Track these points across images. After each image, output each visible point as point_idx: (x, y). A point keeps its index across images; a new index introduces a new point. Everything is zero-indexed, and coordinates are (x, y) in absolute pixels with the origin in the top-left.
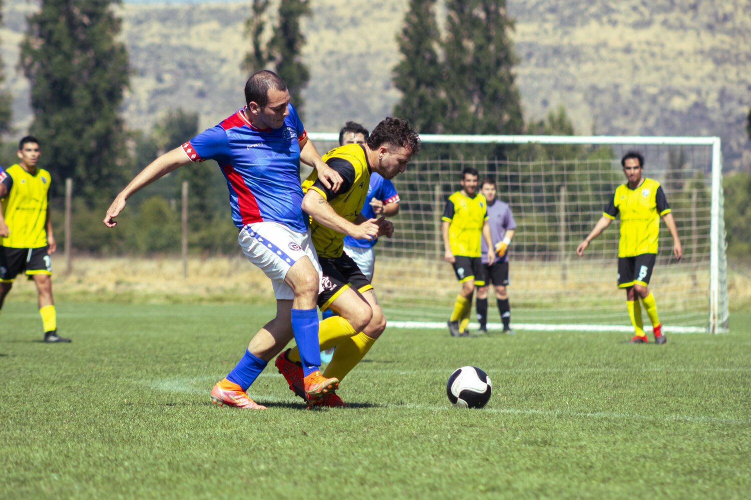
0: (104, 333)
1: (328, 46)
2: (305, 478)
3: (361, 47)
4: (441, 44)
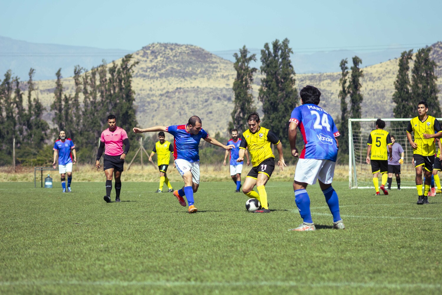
0: (282, 192)
1: (370, 87)
2: (335, 244)
3: (382, 87)
4: (410, 86)
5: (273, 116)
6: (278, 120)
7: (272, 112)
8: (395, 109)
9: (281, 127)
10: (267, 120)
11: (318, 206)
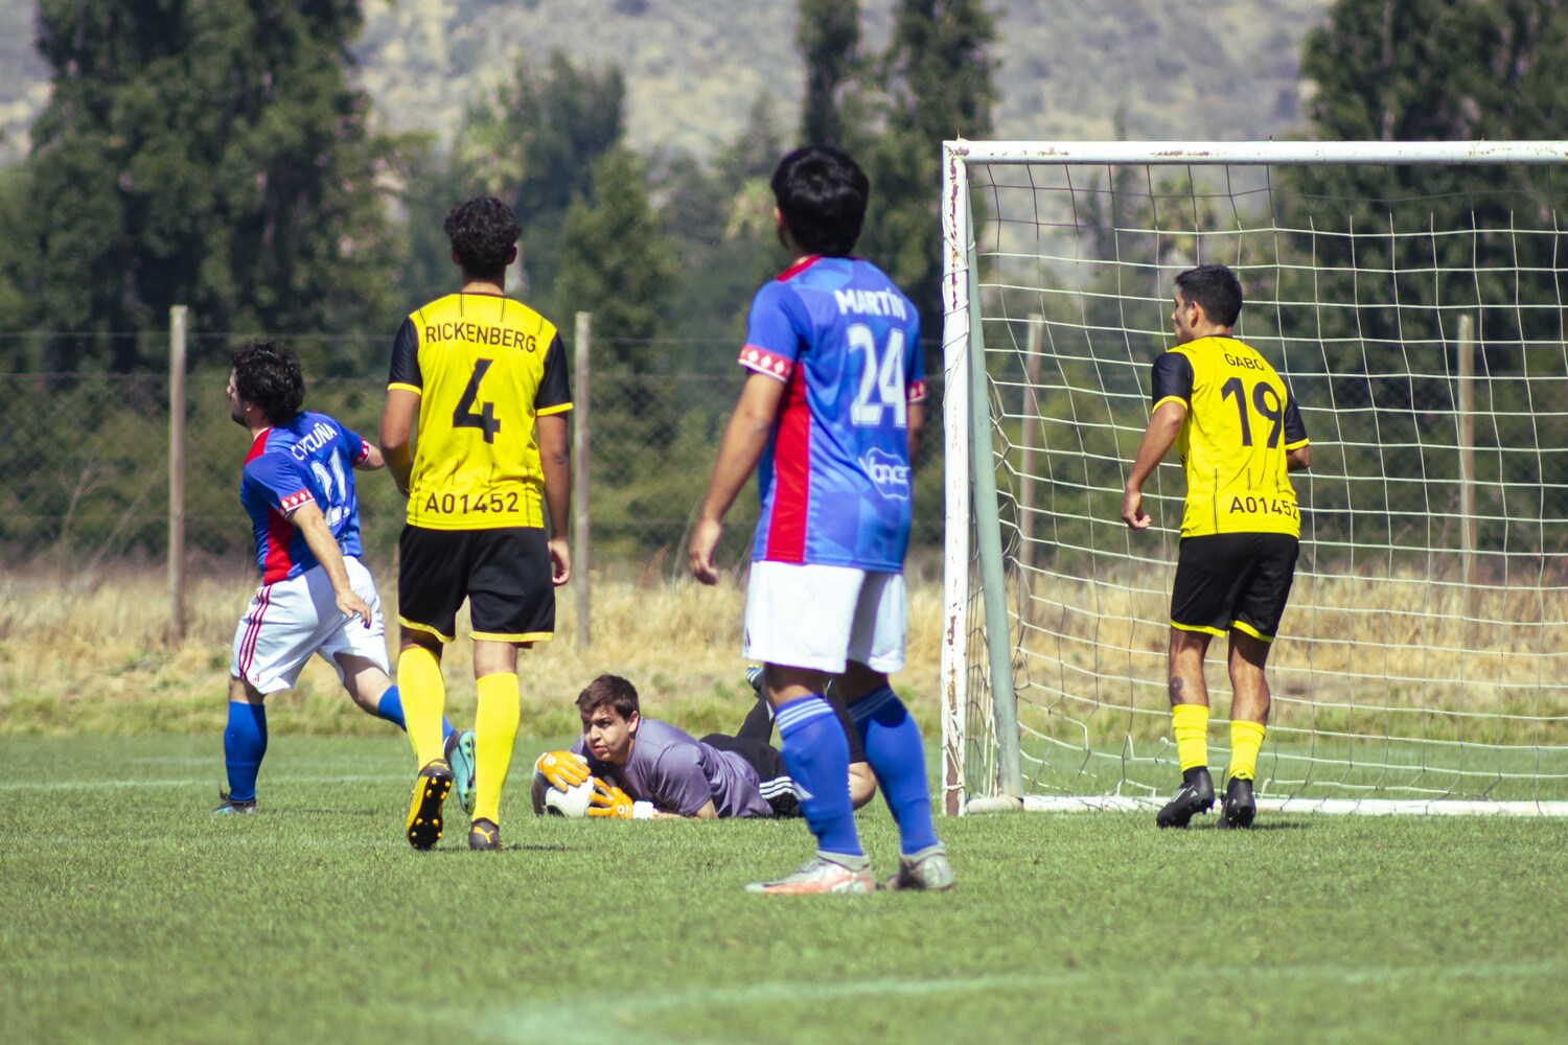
5: (138, 92)
6: (188, 137)
7: (124, 51)
8: (1318, 44)
9: (221, 208)
10: (82, 129)
11: (716, 979)
